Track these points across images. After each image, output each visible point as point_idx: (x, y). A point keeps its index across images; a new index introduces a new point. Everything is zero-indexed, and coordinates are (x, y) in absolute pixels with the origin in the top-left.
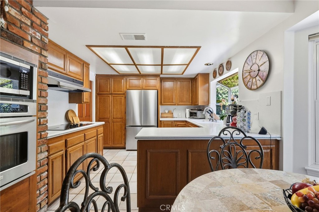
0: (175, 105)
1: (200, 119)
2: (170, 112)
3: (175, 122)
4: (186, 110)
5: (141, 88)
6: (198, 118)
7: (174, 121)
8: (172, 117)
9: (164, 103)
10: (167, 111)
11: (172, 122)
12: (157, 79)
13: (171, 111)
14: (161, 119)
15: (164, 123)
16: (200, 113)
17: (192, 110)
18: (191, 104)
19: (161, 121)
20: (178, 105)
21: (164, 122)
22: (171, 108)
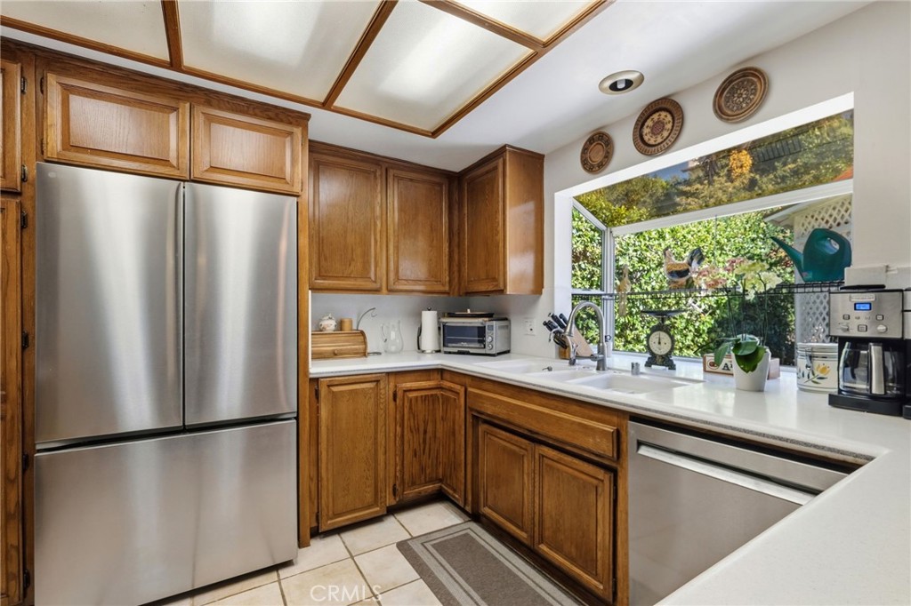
0: (377, 291)
1: (499, 354)
2: (346, 326)
3: (392, 379)
4: (420, 315)
5: (176, 173)
6: (493, 352)
7: (388, 374)
8: (364, 354)
9: (324, 278)
10: (330, 325)
11: (378, 381)
12: (290, 134)
13: (351, 322)
14: (316, 369)
15: (335, 389)
16: (501, 327)
17: (451, 315)
18: (447, 288)
19: (315, 381)
20: (390, 291)
21: (334, 381)
22: (349, 306)
